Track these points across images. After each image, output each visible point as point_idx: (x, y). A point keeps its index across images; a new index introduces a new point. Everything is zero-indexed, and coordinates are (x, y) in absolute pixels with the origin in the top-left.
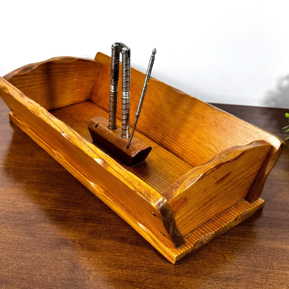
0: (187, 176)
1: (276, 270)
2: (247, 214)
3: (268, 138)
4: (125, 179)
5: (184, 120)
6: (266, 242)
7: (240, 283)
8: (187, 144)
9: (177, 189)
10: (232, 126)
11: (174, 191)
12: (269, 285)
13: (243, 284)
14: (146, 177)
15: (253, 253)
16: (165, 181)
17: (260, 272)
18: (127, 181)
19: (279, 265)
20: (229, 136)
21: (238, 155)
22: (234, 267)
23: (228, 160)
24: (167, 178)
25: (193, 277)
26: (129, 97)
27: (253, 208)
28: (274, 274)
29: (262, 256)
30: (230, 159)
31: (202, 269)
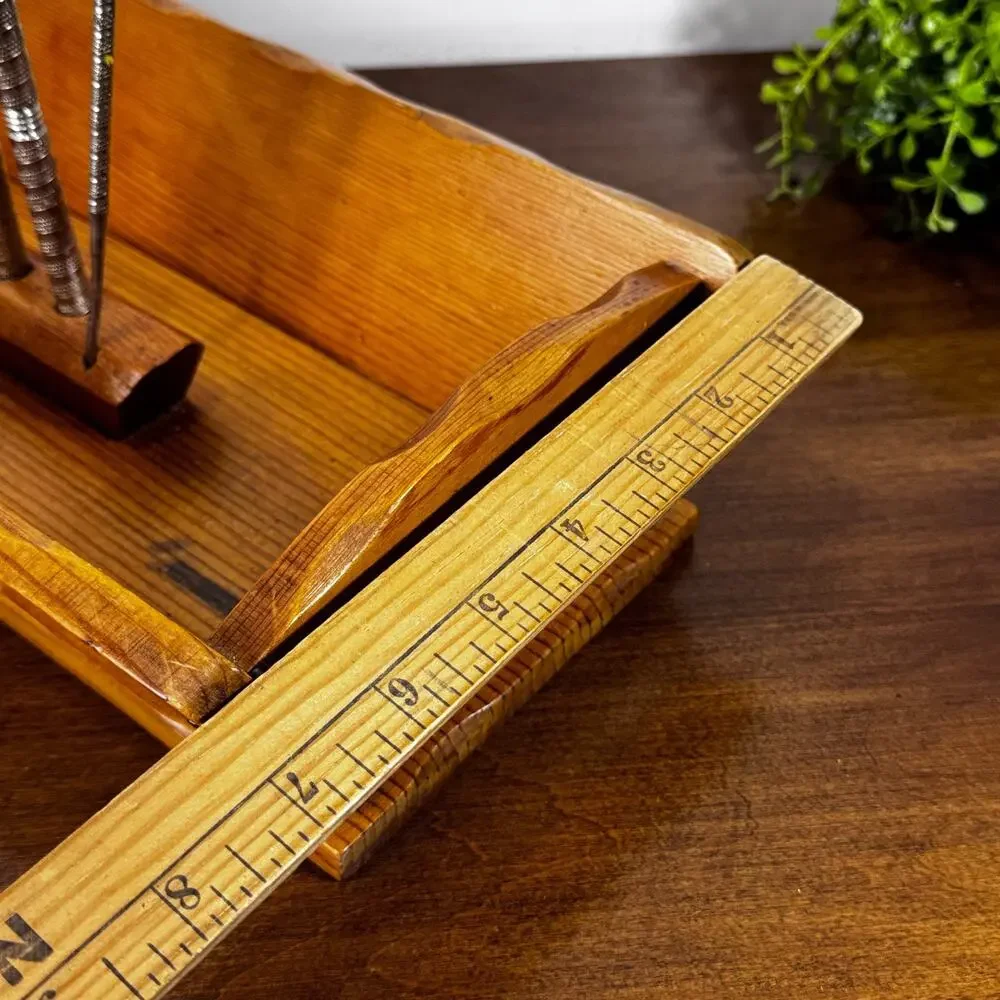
0: (333, 519)
1: (760, 816)
2: (631, 582)
3: (685, 250)
4: (37, 584)
5: (331, 191)
6: (717, 693)
7: (620, 913)
8: (358, 298)
9: (288, 595)
10: (530, 208)
11: (277, 605)
12: (741, 894)
13: (635, 912)
14: (194, 483)
15: (666, 756)
16: (282, 485)
17: (700, 839)
18: (49, 593)
19: (774, 790)
20: (527, 254)
21: (556, 367)
22: (590, 837)
23: (512, 406)
24: (288, 467)
25: (426, 922)
26: (44, 130)
27: (652, 553)
28: (756, 838)
29: (702, 764)
30: (521, 398)
31: (459, 877)
